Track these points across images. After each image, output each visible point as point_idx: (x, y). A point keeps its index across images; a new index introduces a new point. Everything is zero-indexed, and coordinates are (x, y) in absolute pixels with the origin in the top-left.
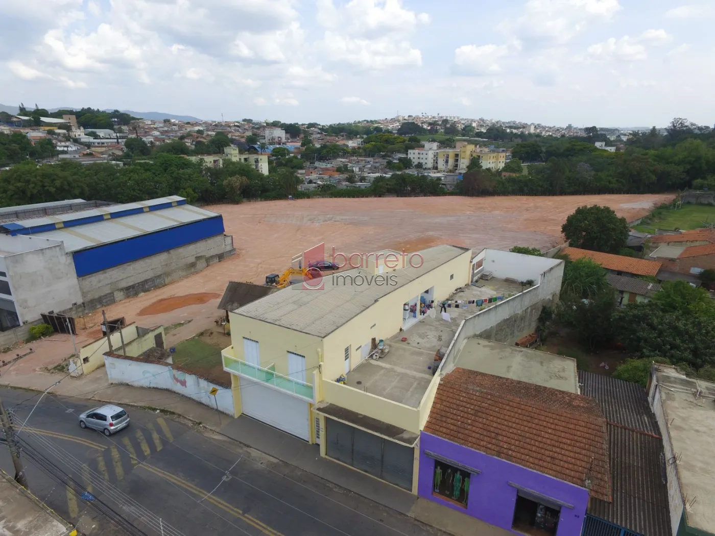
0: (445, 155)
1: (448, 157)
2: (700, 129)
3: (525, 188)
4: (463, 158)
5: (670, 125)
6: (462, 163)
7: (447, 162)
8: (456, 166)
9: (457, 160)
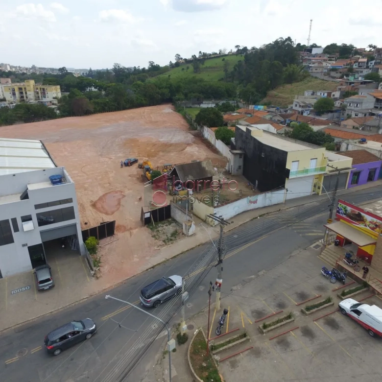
0: (11, 89)
1: (14, 90)
2: (128, 69)
3: (106, 108)
4: (29, 91)
5: (113, 67)
6: (30, 95)
7: (14, 94)
8: (22, 97)
9: (21, 93)
